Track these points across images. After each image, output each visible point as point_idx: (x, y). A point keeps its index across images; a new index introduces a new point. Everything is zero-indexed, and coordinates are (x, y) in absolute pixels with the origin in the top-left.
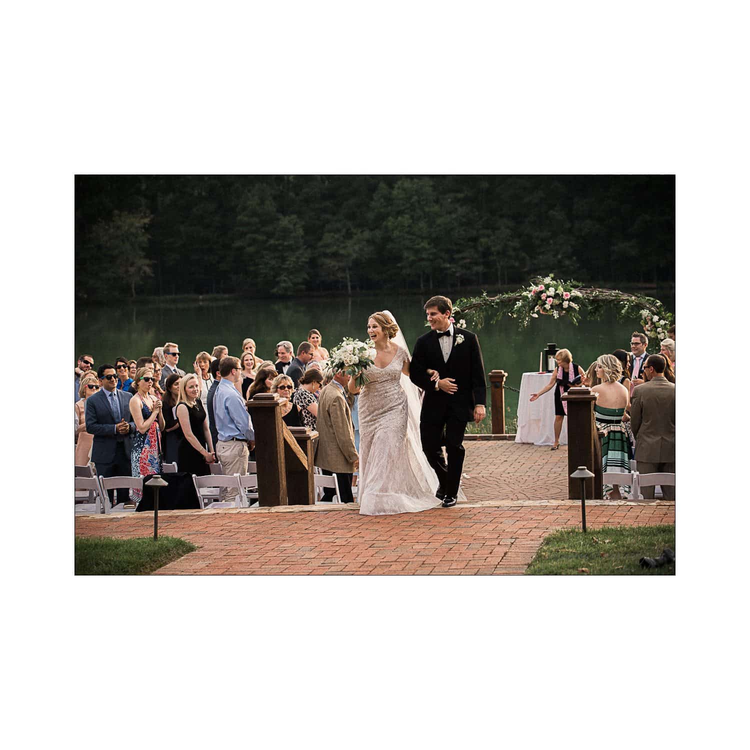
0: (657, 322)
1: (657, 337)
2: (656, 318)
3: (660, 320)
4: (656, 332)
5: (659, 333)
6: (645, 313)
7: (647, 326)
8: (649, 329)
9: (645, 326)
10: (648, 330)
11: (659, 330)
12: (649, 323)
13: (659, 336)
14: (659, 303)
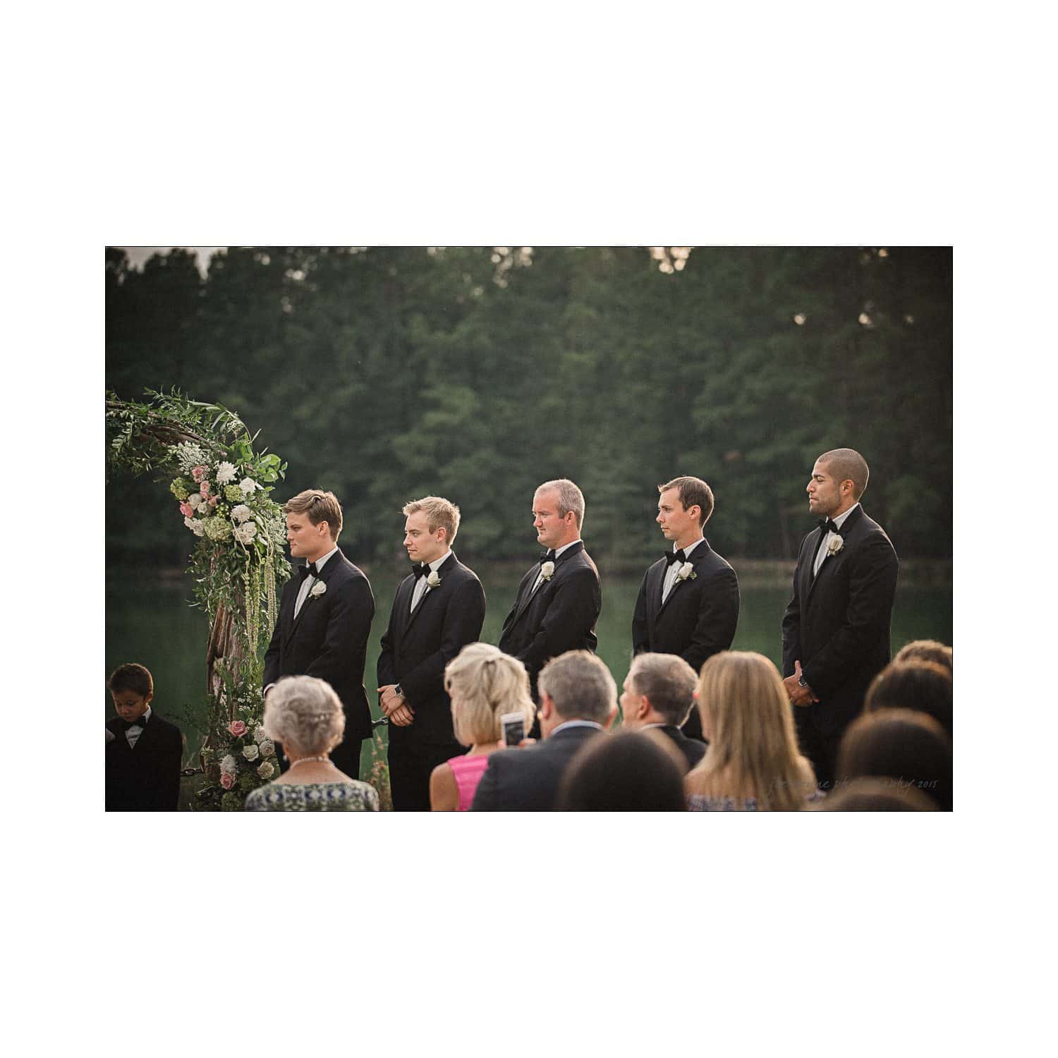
0: (232, 483)
1: (232, 537)
2: (227, 471)
3: (240, 476)
4: (228, 518)
5: (237, 524)
6: (190, 453)
7: (194, 499)
8: (202, 508)
9: (186, 501)
10: (197, 515)
11: (240, 511)
12: (205, 488)
13: (238, 533)
14: (236, 423)
